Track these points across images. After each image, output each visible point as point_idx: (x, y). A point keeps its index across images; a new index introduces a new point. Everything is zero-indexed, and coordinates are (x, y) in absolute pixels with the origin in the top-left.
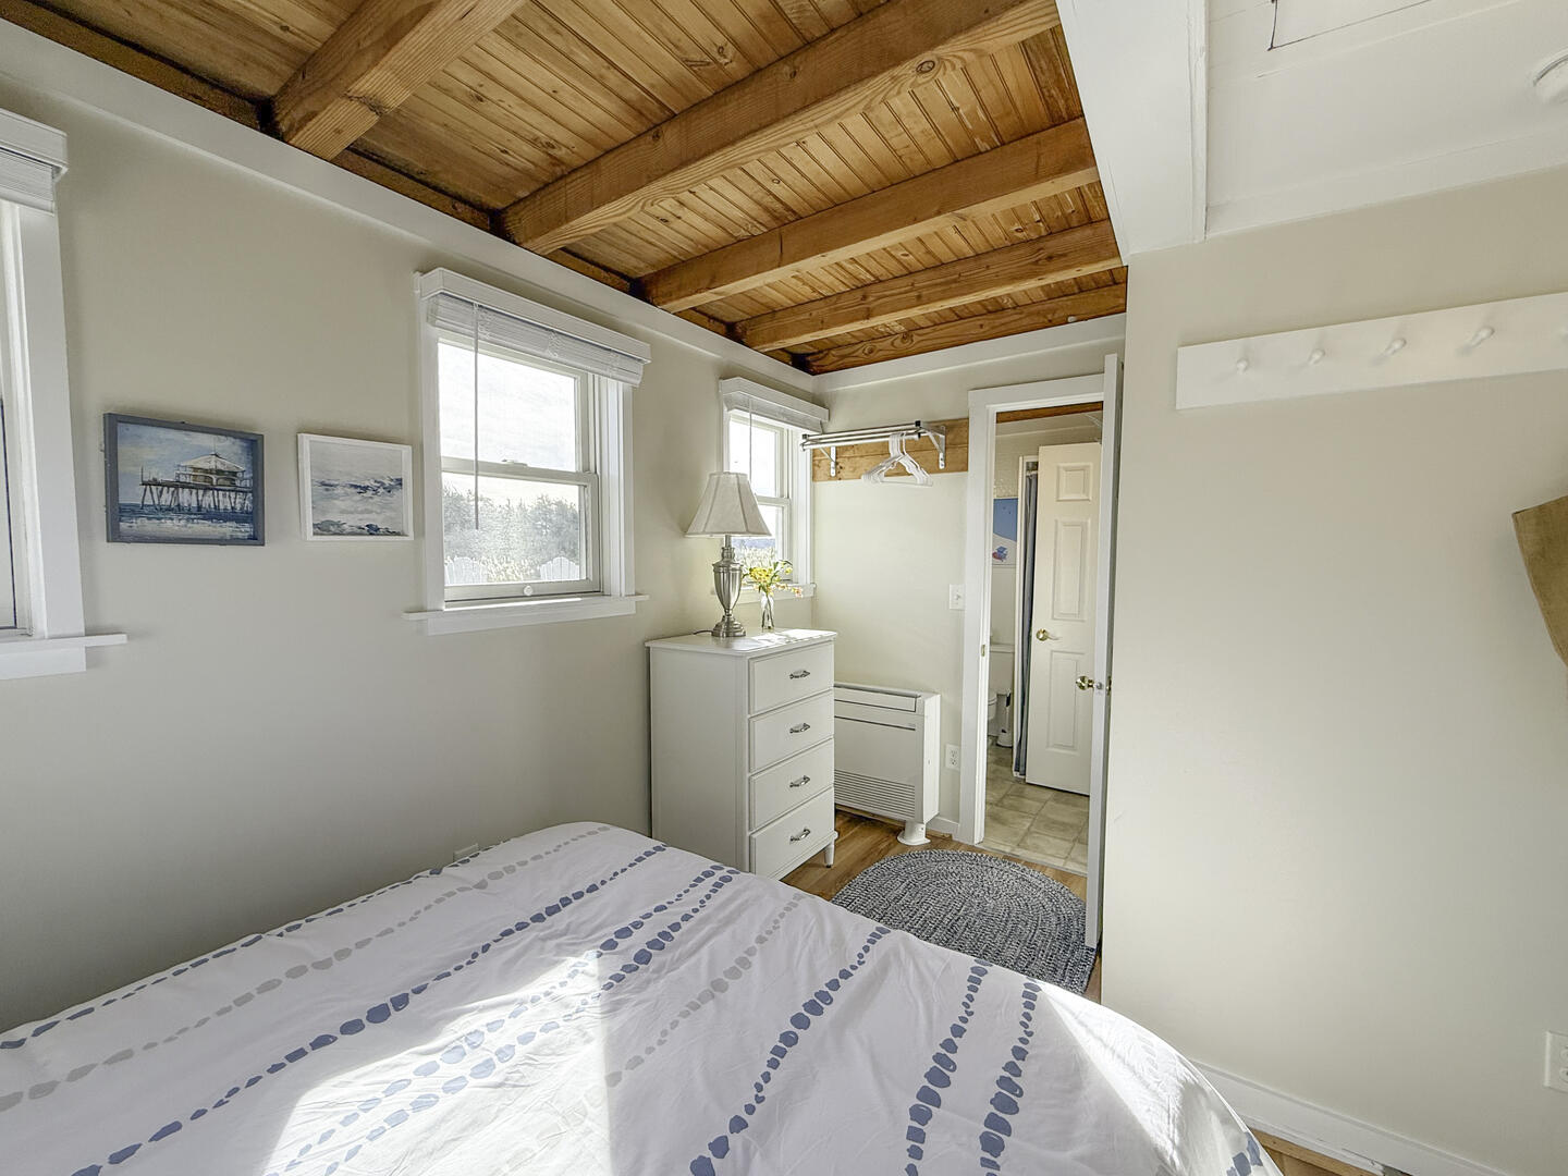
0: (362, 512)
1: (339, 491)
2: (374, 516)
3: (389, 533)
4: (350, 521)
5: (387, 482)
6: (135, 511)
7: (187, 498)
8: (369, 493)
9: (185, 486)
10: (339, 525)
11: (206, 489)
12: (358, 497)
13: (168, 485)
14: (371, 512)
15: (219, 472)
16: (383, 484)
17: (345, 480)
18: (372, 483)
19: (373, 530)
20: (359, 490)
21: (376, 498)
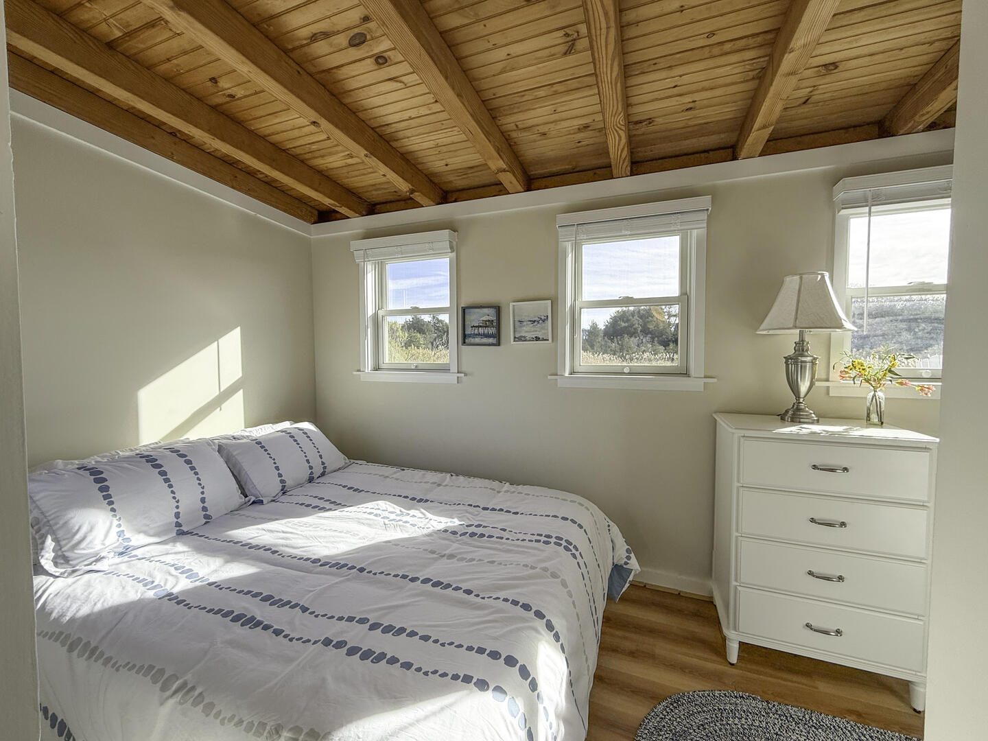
0: (533, 331)
1: (525, 323)
2: (538, 333)
3: (543, 340)
4: (529, 336)
5: (543, 318)
6: (470, 336)
7: (481, 331)
8: (536, 323)
9: (481, 326)
10: (524, 337)
11: (486, 327)
12: (532, 325)
13: (476, 327)
14: (536, 331)
15: (489, 321)
16: (541, 319)
17: (527, 319)
18: (536, 319)
19: (537, 339)
20: (532, 322)
21: (539, 325)
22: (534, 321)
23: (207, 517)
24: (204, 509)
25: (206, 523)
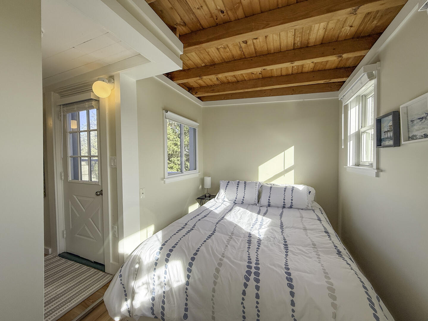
0: (422, 129)
1: (415, 122)
2: (426, 130)
4: (419, 134)
6: (383, 139)
7: (389, 135)
8: (424, 119)
9: (389, 131)
10: (416, 136)
12: (420, 123)
13: (386, 132)
14: (425, 128)
17: (417, 117)
18: (424, 115)
19: (426, 136)
20: (421, 120)
21: (426, 121)
22: (422, 118)
23: (242, 202)
24: (243, 200)
25: (242, 204)
